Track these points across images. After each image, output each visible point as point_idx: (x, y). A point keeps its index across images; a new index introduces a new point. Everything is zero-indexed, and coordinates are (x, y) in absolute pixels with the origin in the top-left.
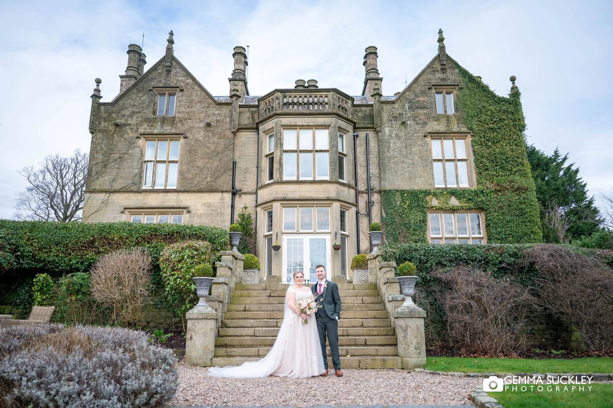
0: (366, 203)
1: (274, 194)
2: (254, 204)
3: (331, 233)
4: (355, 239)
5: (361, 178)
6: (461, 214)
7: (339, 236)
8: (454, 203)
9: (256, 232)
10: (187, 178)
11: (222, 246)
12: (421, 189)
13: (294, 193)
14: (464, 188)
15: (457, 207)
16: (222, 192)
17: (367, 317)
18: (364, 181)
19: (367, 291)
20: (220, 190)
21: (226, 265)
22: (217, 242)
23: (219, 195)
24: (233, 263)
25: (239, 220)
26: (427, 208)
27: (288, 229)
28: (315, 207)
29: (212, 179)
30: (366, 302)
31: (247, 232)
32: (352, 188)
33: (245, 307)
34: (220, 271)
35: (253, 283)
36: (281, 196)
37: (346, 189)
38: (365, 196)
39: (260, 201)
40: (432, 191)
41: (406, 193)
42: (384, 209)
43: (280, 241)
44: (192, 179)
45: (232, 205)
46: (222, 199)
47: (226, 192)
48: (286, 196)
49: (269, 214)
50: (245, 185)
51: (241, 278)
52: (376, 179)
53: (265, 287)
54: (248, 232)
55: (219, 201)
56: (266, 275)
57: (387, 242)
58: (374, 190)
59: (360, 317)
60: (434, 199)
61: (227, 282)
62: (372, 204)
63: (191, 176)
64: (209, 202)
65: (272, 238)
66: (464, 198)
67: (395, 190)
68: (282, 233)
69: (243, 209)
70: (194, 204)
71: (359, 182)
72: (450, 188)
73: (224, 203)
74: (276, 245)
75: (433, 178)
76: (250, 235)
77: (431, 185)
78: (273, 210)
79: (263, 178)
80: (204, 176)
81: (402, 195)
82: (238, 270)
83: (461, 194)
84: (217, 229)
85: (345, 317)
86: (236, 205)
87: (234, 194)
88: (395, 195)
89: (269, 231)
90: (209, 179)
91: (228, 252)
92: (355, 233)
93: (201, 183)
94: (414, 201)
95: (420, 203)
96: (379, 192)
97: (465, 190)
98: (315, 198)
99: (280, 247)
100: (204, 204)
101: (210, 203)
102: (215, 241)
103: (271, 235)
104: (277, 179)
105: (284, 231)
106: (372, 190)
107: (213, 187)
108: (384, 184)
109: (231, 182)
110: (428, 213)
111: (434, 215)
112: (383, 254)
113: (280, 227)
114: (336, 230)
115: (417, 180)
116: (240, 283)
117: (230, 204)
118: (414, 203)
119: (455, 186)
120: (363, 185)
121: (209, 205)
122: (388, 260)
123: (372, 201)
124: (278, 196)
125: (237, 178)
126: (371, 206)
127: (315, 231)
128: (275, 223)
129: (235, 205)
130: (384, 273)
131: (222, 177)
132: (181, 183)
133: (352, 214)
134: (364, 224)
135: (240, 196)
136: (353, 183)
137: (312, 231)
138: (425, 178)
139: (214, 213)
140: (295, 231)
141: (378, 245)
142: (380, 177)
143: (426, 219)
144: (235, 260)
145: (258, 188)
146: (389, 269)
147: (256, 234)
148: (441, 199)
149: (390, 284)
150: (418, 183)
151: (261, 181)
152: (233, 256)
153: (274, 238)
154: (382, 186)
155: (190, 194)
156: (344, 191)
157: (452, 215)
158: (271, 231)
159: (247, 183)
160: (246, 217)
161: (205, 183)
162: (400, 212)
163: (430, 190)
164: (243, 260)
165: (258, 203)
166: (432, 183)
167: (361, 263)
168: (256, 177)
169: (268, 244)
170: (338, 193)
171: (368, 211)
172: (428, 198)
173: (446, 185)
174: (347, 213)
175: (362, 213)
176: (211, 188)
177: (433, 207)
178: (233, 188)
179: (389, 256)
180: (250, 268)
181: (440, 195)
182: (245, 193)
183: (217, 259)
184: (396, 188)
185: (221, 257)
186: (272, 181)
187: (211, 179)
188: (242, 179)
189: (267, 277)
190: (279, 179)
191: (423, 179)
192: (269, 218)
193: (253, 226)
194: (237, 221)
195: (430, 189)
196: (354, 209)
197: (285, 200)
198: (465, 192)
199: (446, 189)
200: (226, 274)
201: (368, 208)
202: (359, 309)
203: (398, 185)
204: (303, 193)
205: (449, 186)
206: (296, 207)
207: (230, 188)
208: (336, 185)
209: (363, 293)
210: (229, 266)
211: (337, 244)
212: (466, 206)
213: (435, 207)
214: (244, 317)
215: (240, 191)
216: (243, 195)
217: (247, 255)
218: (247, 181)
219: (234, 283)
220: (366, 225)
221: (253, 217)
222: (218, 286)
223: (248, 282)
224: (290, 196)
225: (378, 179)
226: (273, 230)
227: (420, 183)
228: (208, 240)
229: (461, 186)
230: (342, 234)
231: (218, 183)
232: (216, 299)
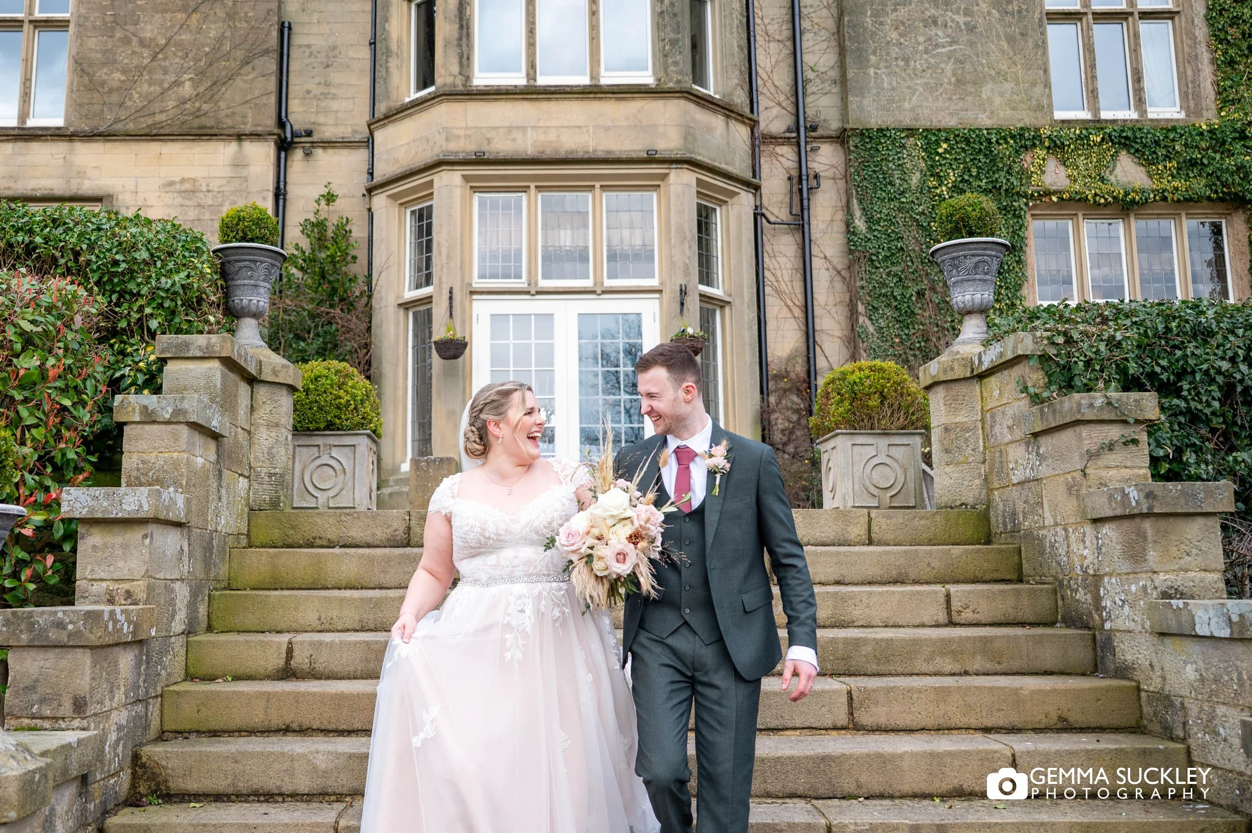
0: (790, 179)
1: (440, 140)
2: (362, 180)
3: (660, 292)
4: (751, 315)
5: (769, 84)
6: (1153, 223)
7: (693, 304)
8: (1130, 179)
9: (370, 289)
10: (103, 83)
11: (173, 313)
12: (1004, 124)
13: (518, 135)
14: (1167, 120)
15: (1143, 191)
16: (240, 137)
17: (1015, 719)
18: (782, 98)
19: (957, 550)
20: (231, 131)
21: (177, 412)
22: (145, 290)
23: (226, 151)
24: (227, 403)
25: (305, 244)
26: (1026, 197)
27: (494, 276)
28: (598, 191)
29: (201, 89)
30: (967, 616)
31: (334, 290)
32: (741, 118)
33: (290, 652)
34: (143, 445)
35: (344, 501)
36: (464, 146)
37: (717, 121)
38: (787, 153)
39: (383, 171)
40: (1046, 132)
41: (947, 140)
42: (860, 202)
43: (463, 322)
44: (124, 89)
45: (278, 188)
46: (239, 164)
47: (256, 136)
48: (485, 148)
49: (421, 218)
50: (326, 111)
51: (281, 481)
52: (827, 87)
53: (402, 528)
54: (341, 291)
55: (228, 172)
56: (409, 456)
57: (871, 329)
58: (820, 132)
59: (974, 723)
60: (1052, 165)
61: (179, 512)
62: (813, 183)
63: (117, 75)
64: (187, 176)
65: (429, 312)
66: (1167, 157)
67: (903, 130)
68: (472, 293)
69: (318, 202)
70: (130, 185)
71: (763, 102)
72: (1114, 122)
73: (246, 179)
74: (450, 335)
75: (1047, 85)
76: (348, 304)
77: (1040, 108)
78: (435, 202)
79: (395, 78)
80: (171, 78)
81: (930, 148)
82: (264, 437)
83: (1157, 143)
84: (149, 222)
85: (883, 721)
86: (293, 191)
87: (284, 146)
88: (903, 146)
89: (419, 286)
90: (187, 89)
91: (199, 341)
92: (749, 293)
93: (157, 106)
94: (974, 172)
95: (1001, 177)
96: (841, 138)
97: (1174, 129)
98: (600, 155)
99: (465, 345)
100: (171, 184)
101: (194, 180)
102: (132, 286)
103: (428, 299)
104: (449, 80)
105: (478, 283)
106: (814, 128)
107: (204, 121)
108: (861, 107)
109: (273, 99)
110: (1028, 216)
111: (1050, 224)
112: (1052, 351)
113: (465, 266)
114: (680, 280)
115: (986, 91)
116: (275, 504)
117: (270, 185)
118: (978, 178)
119: (1132, 115)
120: (776, 110)
121: (187, 186)
122: (1077, 382)
123: (812, 173)
124: (453, 146)
125: (297, 84)
126: (810, 189)
127: (598, 281)
128: (444, 251)
129: (290, 188)
130: (1092, 456)
131: (239, 82)
132: (81, 105)
133: (739, 218)
134: (782, 260)
135: (308, 154)
136: (740, 99)
137: (588, 283)
138: (1017, 84)
139: (207, 216)
140: (521, 283)
141: (982, 311)
142: (843, 82)
143: (1023, 239)
144: (244, 389)
145: (377, 121)
146: (1114, 433)
147: (370, 297)
148: (1081, 161)
149: (1162, 523)
150: (990, 101)
151: (388, 96)
152: (229, 363)
153: (439, 310)
154: (852, 115)
155: (117, 144)
156: (710, 129)
157: (1120, 226)
158: (428, 280)
159: (335, 105)
160: (330, 234)
161: (171, 104)
162: (923, 213)
163: (1037, 130)
164: (292, 389)
165: (378, 178)
166: (1045, 102)
167: (874, 402)
168: (366, 82)
169: (415, 336)
170: (688, 134)
171: (796, 210)
172: (1028, 158)
173: (1096, 110)
174: (719, 217)
175: (772, 219)
176: (196, 123)
177: (1048, 193)
178: (281, 124)
179: (1088, 363)
180: (330, 426)
181: (1076, 149)
182: (328, 144)
183: (141, 379)
184: (907, 120)
185: (160, 370)
186: (432, 89)
187: (195, 87)
188: (317, 91)
189: (415, 462)
190: (459, 81)
191: (1008, 86)
192: (420, 234)
193: (358, 269)
194: (297, 247)
195: (1038, 124)
196: (746, 199)
197: (480, 160)
198: (1171, 136)
199: (1098, 124)
200: (176, 465)
201: (796, 199)
202: (948, 665)
203: (912, 110)
204: (552, 136)
205: (1105, 115)
206: (525, 190)
207: (269, 122)
208: (682, 102)
209: (936, 563)
210: (193, 418)
211: (690, 331)
212: (1177, 189)
213: (1055, 193)
214: (277, 721)
215: (309, 133)
216: (319, 153)
217: (317, 366)
218: (334, 97)
219: (240, 507)
220: (789, 265)
221: (358, 232)
222: (117, 538)
223: (322, 497)
224: (502, 146)
225: (836, 89)
226: (435, 279)
227: (998, 101)
228: (94, 278)
229: (1155, 112)
230: (704, 297)
231: (222, 104)
232: (77, 633)
